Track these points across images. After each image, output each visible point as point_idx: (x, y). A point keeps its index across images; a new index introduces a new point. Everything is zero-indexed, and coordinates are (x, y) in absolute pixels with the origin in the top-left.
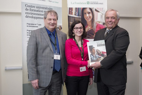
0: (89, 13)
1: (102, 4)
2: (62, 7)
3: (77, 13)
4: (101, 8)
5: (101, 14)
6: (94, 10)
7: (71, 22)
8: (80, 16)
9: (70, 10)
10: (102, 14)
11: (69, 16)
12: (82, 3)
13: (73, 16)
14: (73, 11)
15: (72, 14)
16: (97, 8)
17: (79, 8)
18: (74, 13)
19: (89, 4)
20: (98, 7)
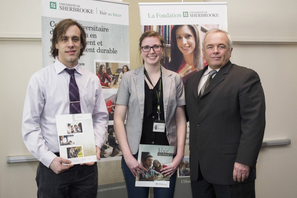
0: (188, 36)
1: (216, 15)
2: (128, 25)
6: (198, 30)
12: (172, 16)
17: (166, 26)
19: (188, 16)
20: (207, 24)
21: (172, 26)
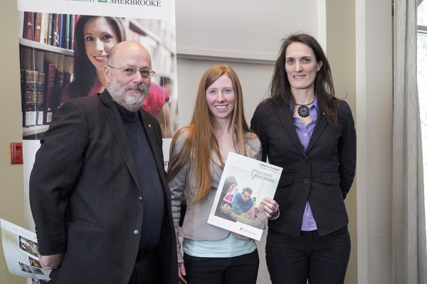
0: (105, 37)
1: (156, 3)
3: (56, 33)
4: (151, 21)
5: (154, 44)
6: (125, 26)
7: (32, 69)
8: (70, 48)
9: (29, 24)
10: (158, 43)
11: (22, 47)
13: (42, 44)
14: (40, 25)
15: (35, 37)
16: (138, 20)
17: (65, 16)
18: (43, 36)
19: (106, 1)
20: (139, 17)
21: (76, 16)
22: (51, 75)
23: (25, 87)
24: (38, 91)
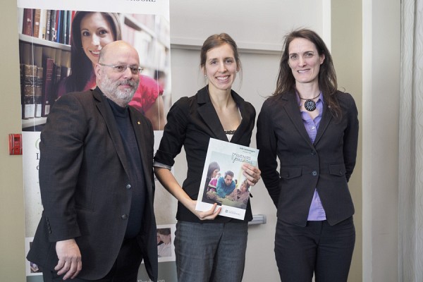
0: (101, 32)
3: (53, 29)
4: (146, 16)
5: (149, 39)
6: (120, 22)
7: (31, 64)
8: (67, 43)
9: (28, 20)
10: (152, 37)
11: (22, 43)
13: (40, 40)
14: (39, 21)
15: (34, 32)
16: (133, 15)
17: (63, 12)
18: (41, 31)
20: (135, 13)
21: (73, 12)
22: (49, 69)
23: (24, 81)
24: (36, 84)
